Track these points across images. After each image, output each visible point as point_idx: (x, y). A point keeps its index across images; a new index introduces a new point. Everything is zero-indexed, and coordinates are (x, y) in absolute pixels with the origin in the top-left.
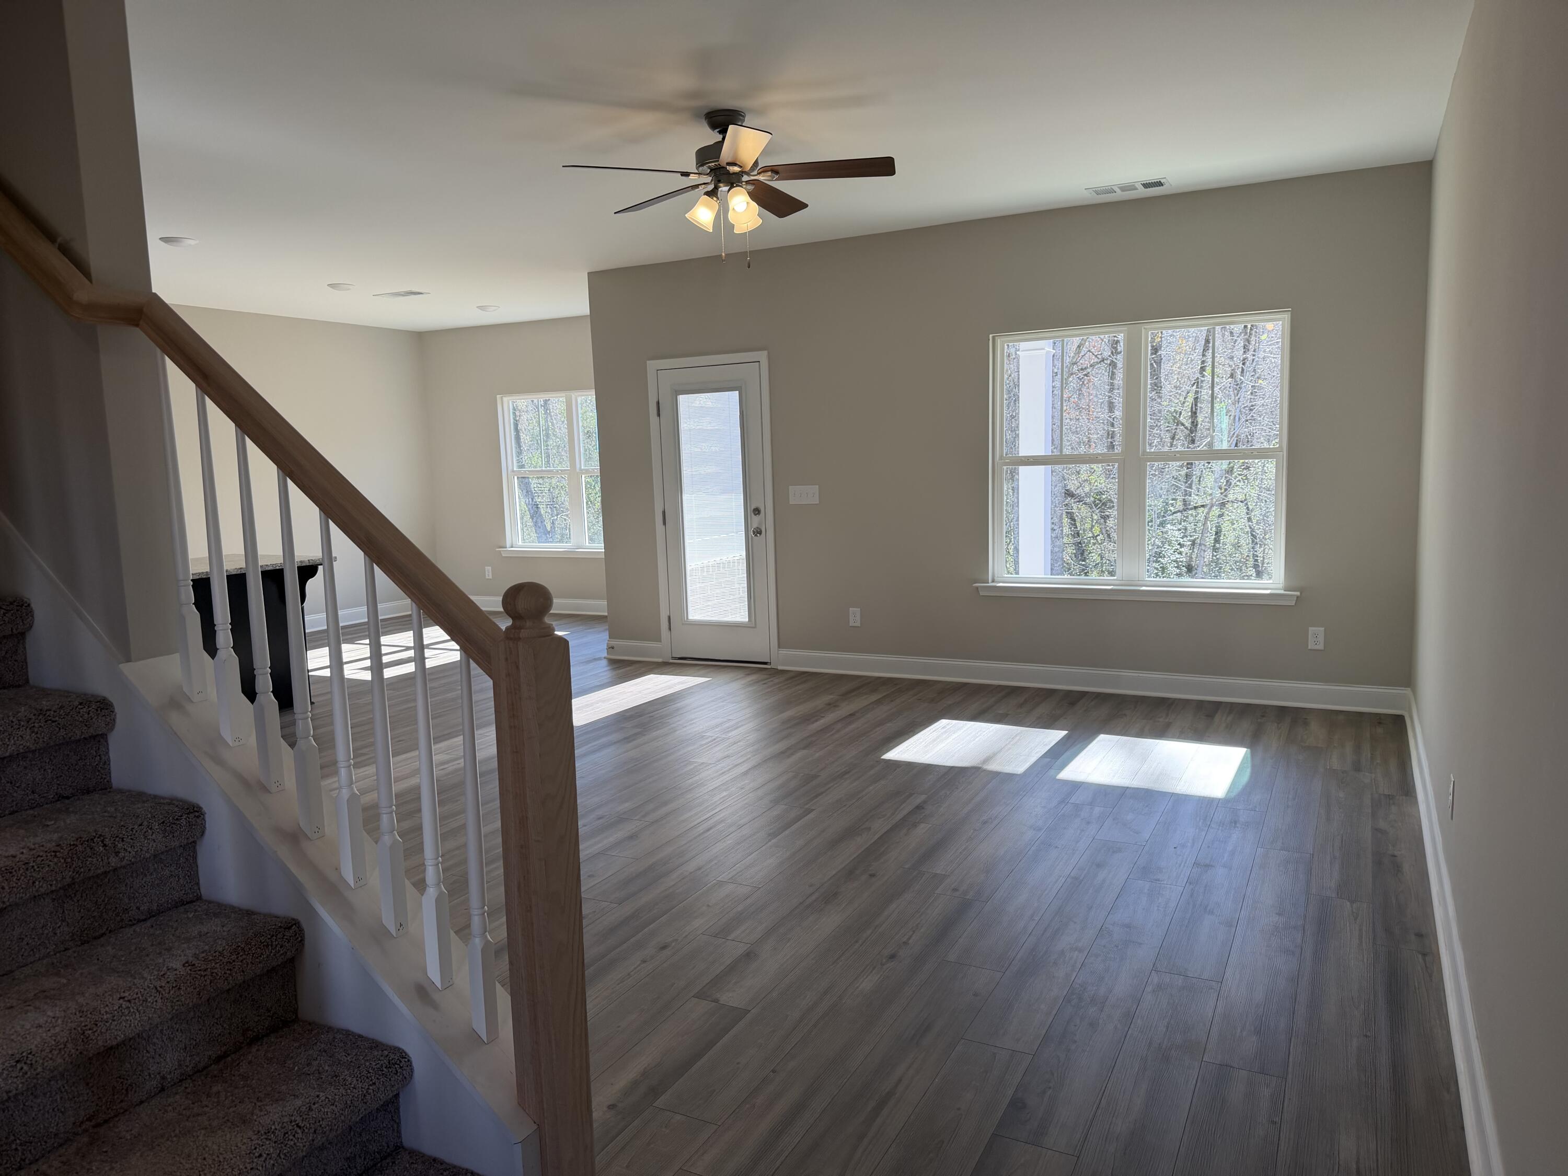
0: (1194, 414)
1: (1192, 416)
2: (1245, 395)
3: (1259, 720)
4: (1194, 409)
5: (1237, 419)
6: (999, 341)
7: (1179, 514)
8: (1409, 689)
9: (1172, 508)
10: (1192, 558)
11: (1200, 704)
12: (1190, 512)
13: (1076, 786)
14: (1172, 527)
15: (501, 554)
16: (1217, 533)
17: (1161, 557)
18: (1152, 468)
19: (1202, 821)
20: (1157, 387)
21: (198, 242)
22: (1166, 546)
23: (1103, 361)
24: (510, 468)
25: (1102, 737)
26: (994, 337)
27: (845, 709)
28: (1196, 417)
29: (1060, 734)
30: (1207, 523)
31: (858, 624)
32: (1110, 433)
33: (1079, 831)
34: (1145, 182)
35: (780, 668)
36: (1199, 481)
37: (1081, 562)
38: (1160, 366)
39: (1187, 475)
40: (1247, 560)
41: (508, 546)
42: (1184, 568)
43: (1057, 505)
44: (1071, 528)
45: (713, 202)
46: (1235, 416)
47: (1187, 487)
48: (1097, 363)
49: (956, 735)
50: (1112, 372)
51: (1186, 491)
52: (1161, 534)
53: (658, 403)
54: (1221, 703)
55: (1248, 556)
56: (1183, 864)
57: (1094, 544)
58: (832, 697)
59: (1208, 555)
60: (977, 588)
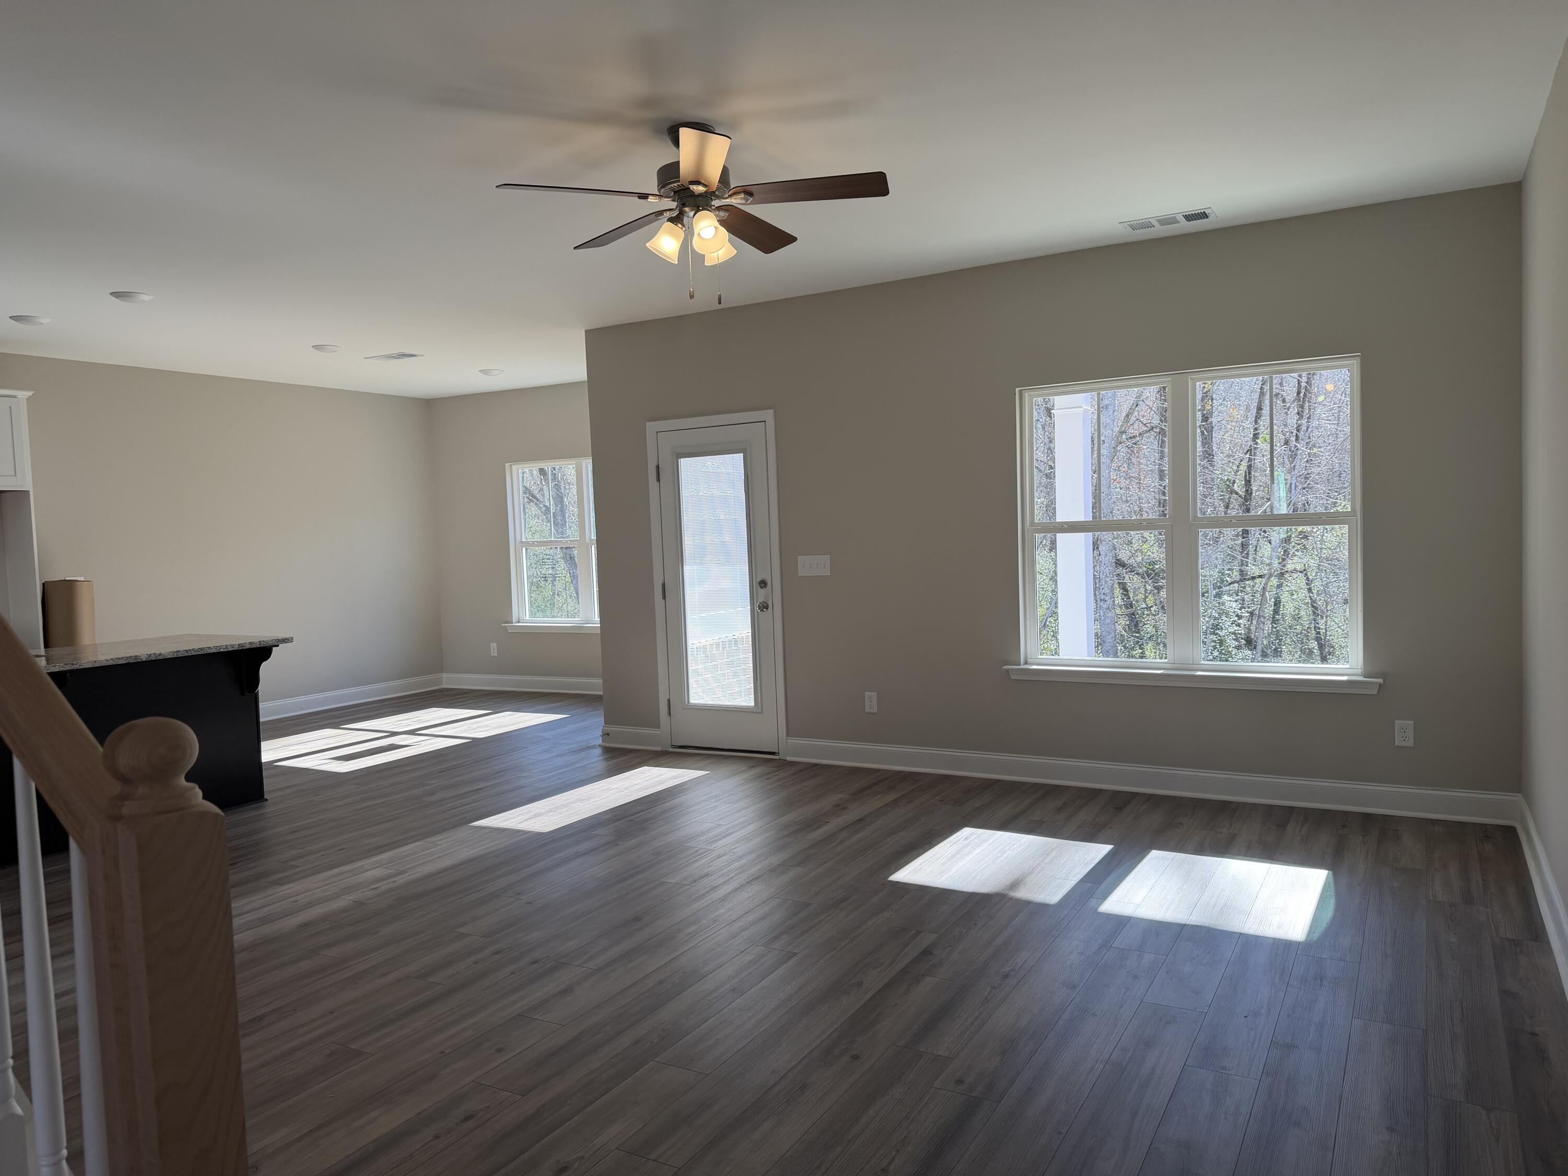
0: (1248, 482)
1: (1246, 485)
2: (1300, 463)
3: (1340, 832)
4: (1248, 477)
5: (1293, 486)
6: (1026, 396)
7: (1236, 585)
8: (1520, 795)
9: (1228, 579)
10: (1250, 630)
11: (1269, 810)
12: (1247, 582)
13: (1121, 922)
14: (1229, 599)
15: (507, 631)
16: (1275, 605)
17: (1219, 629)
18: (1204, 536)
19: (1278, 975)
20: (1209, 455)
21: (152, 297)
22: (1224, 618)
23: (1152, 429)
24: (518, 539)
25: (1154, 853)
26: (1021, 391)
27: (855, 812)
28: (1251, 485)
29: (1104, 849)
30: (1265, 594)
31: (875, 710)
32: (1162, 501)
33: (1123, 990)
34: (1187, 214)
35: (789, 759)
36: (1256, 550)
37: (1134, 634)
38: (1212, 435)
39: (1242, 544)
40: (1308, 632)
41: (514, 622)
42: (1242, 640)
43: (1108, 575)
44: (1123, 599)
45: (677, 229)
46: (1291, 484)
47: (1244, 557)
48: (1147, 432)
49: (978, 850)
50: (1162, 440)
51: (1242, 561)
52: (1217, 605)
53: (658, 467)
54: (1292, 808)
55: (1308, 628)
56: (1256, 1044)
57: (1148, 615)
58: (841, 796)
59: (1268, 627)
60: (1008, 671)
